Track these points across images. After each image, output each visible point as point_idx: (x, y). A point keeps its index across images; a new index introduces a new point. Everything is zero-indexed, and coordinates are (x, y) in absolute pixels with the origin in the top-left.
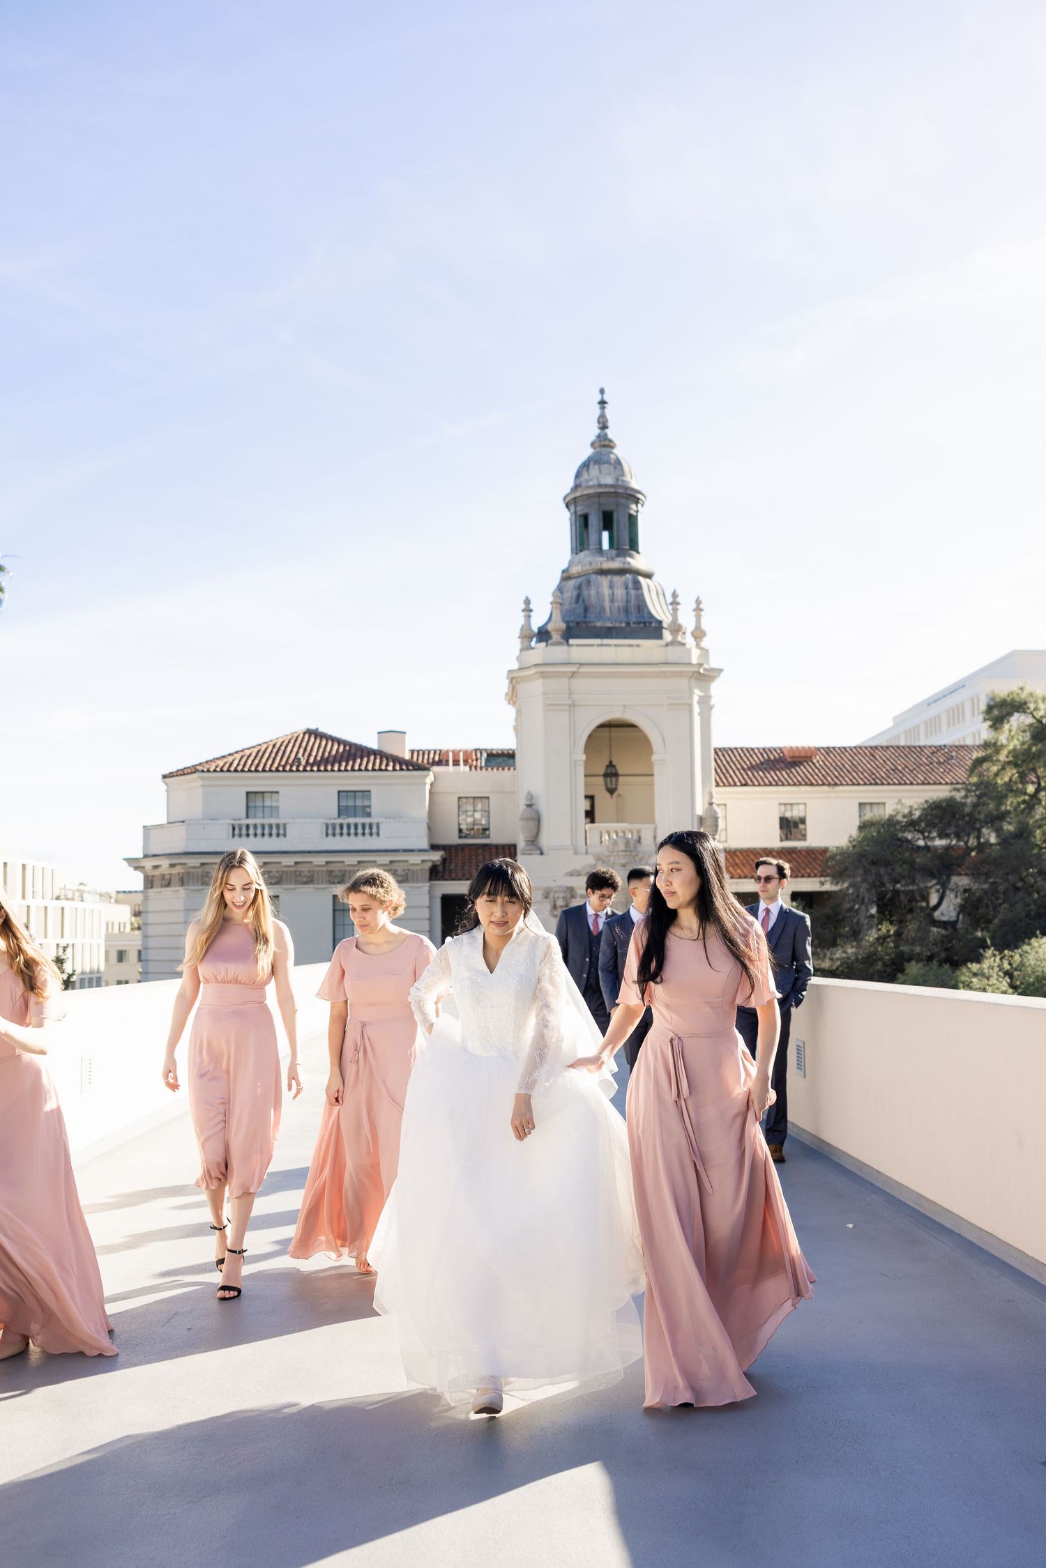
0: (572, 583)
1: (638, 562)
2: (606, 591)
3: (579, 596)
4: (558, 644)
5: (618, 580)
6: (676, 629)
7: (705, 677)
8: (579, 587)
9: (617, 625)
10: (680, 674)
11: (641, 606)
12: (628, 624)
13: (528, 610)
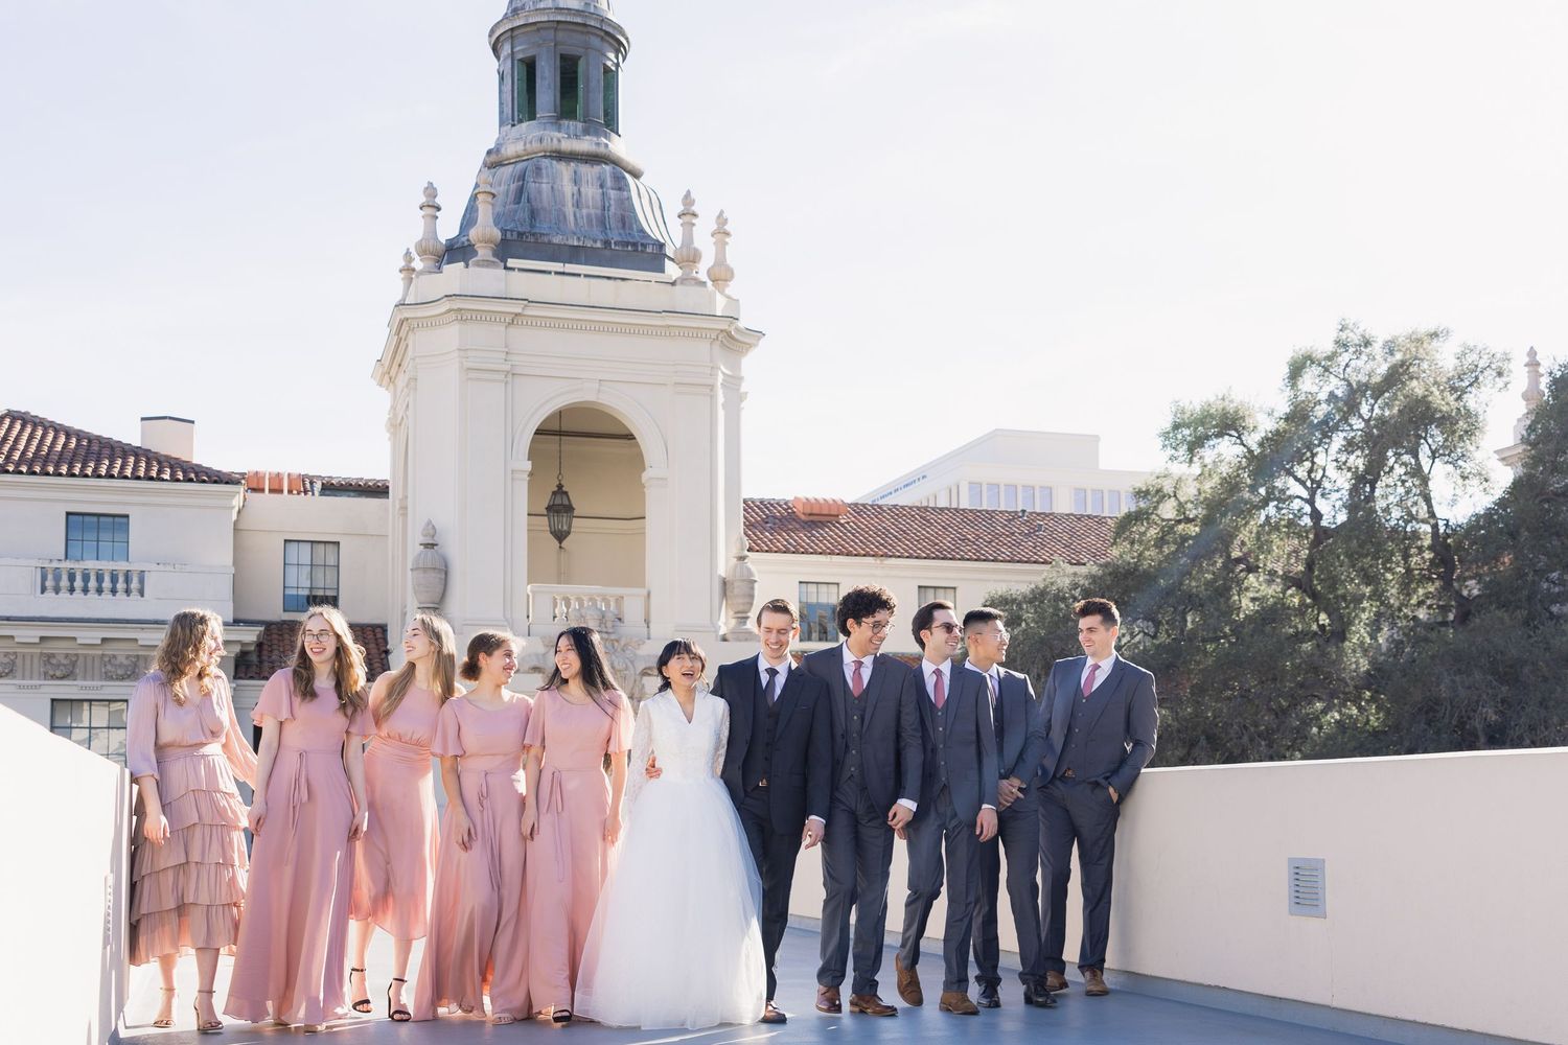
0: (506, 172)
1: (618, 146)
2: (568, 189)
3: (520, 191)
4: (486, 264)
5: (589, 172)
6: (690, 258)
7: (733, 340)
8: (522, 177)
9: (589, 244)
10: (696, 334)
11: (627, 218)
12: (607, 243)
13: (432, 207)
